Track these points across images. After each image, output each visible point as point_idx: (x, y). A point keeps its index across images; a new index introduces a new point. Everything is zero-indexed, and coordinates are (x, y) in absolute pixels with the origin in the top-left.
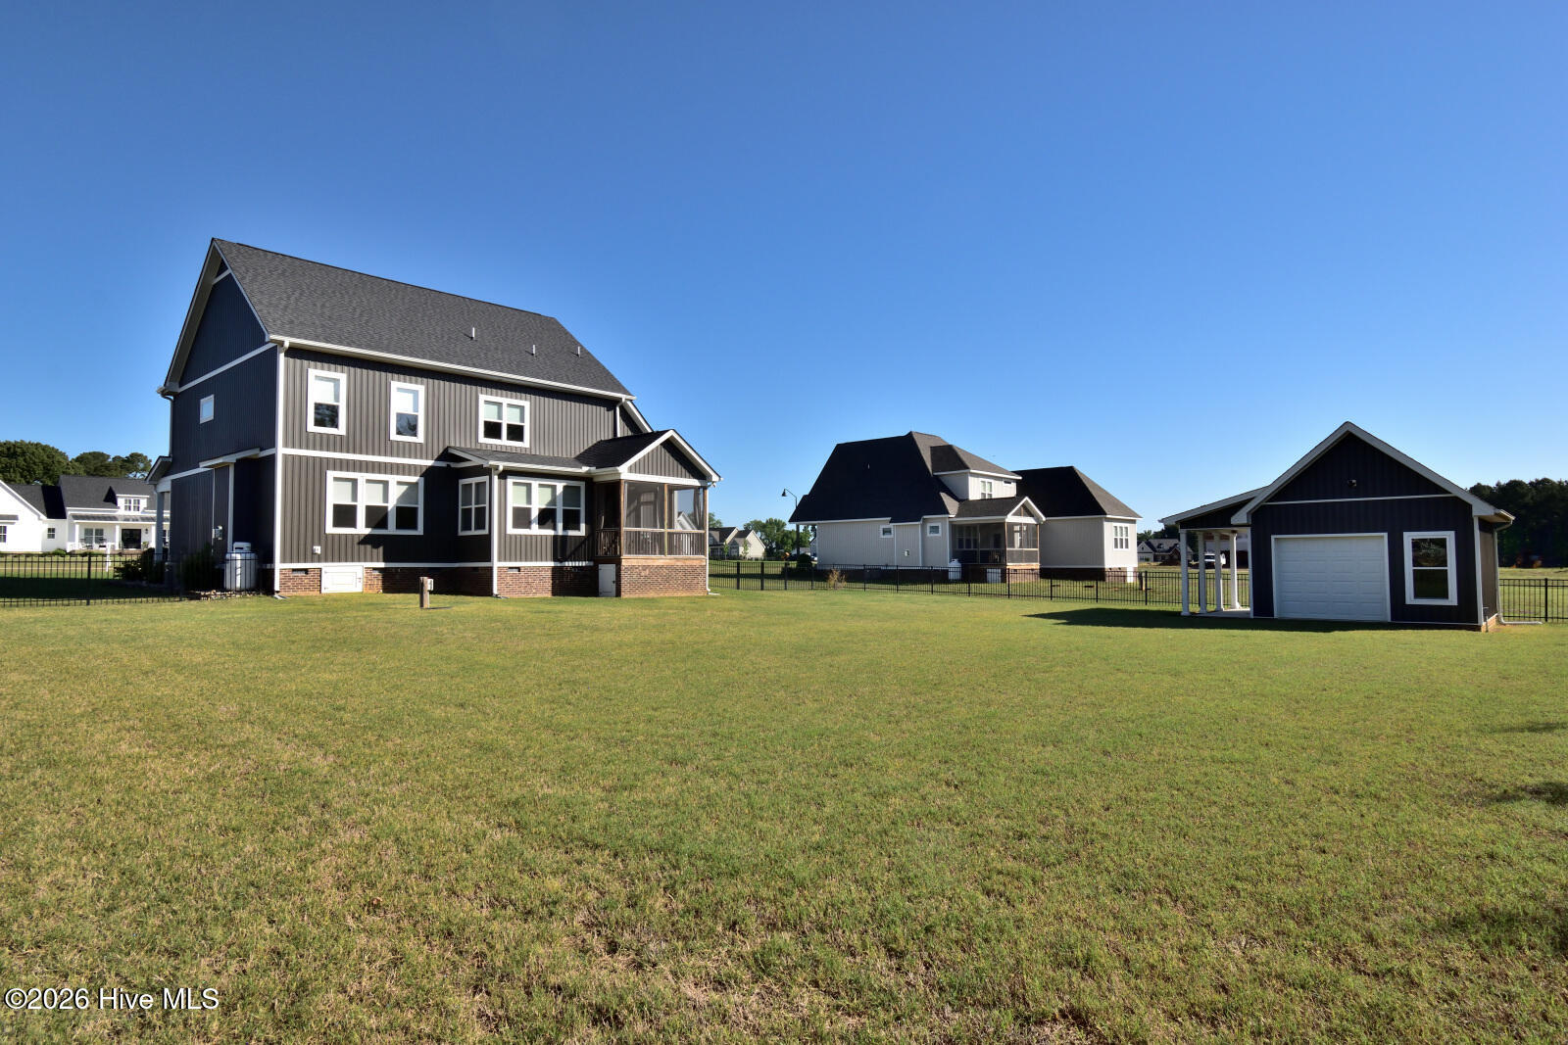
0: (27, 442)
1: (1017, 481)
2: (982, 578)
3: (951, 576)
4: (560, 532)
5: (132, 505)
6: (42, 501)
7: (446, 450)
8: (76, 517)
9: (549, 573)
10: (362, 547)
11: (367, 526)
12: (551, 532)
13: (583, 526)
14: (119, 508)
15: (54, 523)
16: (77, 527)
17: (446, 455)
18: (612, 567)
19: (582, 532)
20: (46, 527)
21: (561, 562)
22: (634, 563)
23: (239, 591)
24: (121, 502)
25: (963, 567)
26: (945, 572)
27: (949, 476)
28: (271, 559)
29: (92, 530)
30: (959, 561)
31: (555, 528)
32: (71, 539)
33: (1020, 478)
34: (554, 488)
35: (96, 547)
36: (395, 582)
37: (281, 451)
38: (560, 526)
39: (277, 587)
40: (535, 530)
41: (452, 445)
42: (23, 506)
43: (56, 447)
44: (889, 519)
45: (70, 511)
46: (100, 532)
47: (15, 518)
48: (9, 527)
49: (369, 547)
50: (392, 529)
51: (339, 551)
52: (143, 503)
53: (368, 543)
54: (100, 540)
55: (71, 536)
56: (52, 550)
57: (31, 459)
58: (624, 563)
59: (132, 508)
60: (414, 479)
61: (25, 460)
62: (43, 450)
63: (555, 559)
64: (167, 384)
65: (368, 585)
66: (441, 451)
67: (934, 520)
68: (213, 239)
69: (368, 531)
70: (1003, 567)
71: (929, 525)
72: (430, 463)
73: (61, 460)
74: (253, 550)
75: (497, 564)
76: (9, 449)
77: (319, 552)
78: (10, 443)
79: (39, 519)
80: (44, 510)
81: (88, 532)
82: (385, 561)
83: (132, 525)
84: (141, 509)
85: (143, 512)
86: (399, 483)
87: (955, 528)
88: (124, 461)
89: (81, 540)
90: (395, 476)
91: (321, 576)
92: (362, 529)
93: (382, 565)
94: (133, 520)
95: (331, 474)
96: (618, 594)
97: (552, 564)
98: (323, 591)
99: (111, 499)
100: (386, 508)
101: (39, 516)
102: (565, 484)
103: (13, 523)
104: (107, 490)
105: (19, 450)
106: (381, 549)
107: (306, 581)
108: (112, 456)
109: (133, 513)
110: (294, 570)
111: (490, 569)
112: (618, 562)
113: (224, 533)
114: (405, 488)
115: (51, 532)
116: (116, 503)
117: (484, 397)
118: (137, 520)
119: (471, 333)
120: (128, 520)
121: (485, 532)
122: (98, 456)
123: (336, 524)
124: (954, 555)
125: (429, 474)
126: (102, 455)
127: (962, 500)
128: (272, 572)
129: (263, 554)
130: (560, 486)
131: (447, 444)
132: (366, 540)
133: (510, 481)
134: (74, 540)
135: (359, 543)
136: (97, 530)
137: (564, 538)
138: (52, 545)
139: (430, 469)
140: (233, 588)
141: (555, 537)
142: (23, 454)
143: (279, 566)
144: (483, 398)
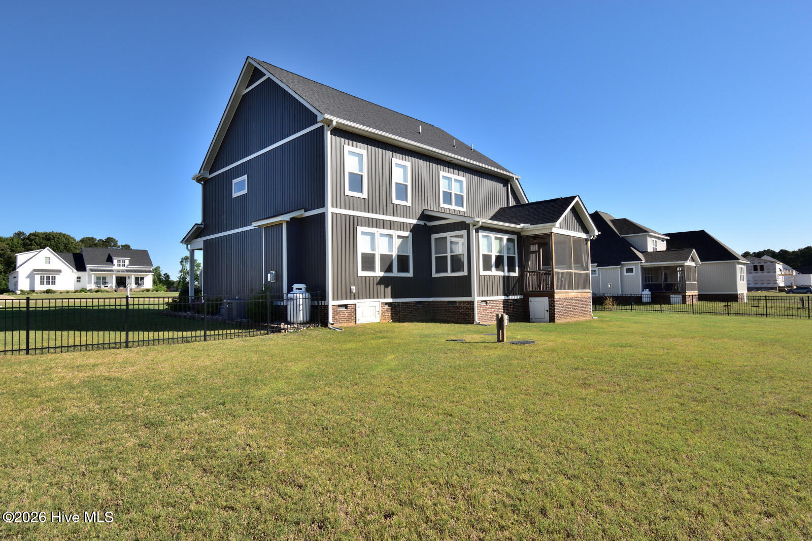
0: (55, 232)
1: (667, 240)
2: (667, 301)
3: (644, 300)
4: (507, 274)
5: (121, 263)
6: (73, 262)
7: (423, 212)
8: (92, 270)
9: (501, 305)
10: (379, 286)
11: (381, 271)
12: (501, 274)
13: (517, 268)
14: (114, 265)
15: (80, 274)
16: (93, 276)
17: (424, 216)
18: (545, 301)
19: (516, 274)
20: (76, 276)
21: (508, 296)
22: (563, 296)
23: (303, 324)
24: (115, 262)
25: (652, 294)
26: (641, 297)
27: (632, 237)
28: (324, 297)
29: (100, 278)
30: (649, 291)
31: (503, 271)
32: (90, 282)
33: (669, 238)
34: (501, 240)
35: (102, 287)
36: (399, 314)
37: (331, 210)
38: (506, 268)
39: (331, 320)
40: (494, 272)
41: (426, 208)
42: (63, 264)
43: (69, 234)
44: (596, 264)
45: (88, 267)
46: (104, 278)
47: (60, 271)
48: (57, 276)
49: (383, 286)
50: (395, 273)
51: (366, 290)
52: (127, 262)
53: (383, 284)
54: (105, 283)
55: (89, 281)
56: (79, 288)
57: (58, 241)
58: (556, 296)
59: (121, 265)
60: (406, 234)
61: (54, 241)
62: (64, 236)
63: (505, 294)
64: (202, 172)
65: (383, 317)
66: (420, 213)
67: (629, 264)
68: (248, 57)
69: (381, 274)
70: (684, 294)
71: (625, 268)
72: (414, 221)
73: (73, 241)
74: (307, 290)
75: (477, 299)
76: (46, 236)
77: (354, 291)
78: (47, 233)
79: (73, 272)
80: (74, 266)
81: (98, 278)
82: (393, 297)
83: (121, 274)
84: (126, 265)
85: (127, 267)
86: (399, 237)
87: (645, 270)
88: (104, 241)
89: (95, 283)
90: (396, 231)
91: (355, 310)
92: (379, 273)
93: (390, 300)
94: (122, 272)
95: (360, 229)
96: (552, 319)
97: (503, 298)
98: (358, 322)
99: (110, 260)
100: (392, 255)
101: (72, 270)
102: (507, 237)
103: (59, 274)
104: (107, 255)
105: (51, 237)
106: (390, 288)
107: (347, 314)
108: (97, 240)
109: (122, 268)
110: (340, 306)
111: (472, 303)
112: (551, 296)
113: (279, 277)
114: (400, 240)
115: (79, 278)
116: (112, 262)
117: (444, 173)
118: (124, 272)
119: (419, 130)
120: (119, 272)
121: (465, 273)
122: (91, 239)
123: (364, 269)
124: (645, 287)
125: (415, 230)
126: (93, 238)
127: (644, 252)
128: (326, 308)
129: (317, 293)
130: (505, 237)
131: (424, 208)
132: (383, 281)
133: (481, 234)
134: (91, 284)
135: (377, 284)
136: (103, 278)
137: (508, 277)
138: (80, 286)
139: (415, 225)
140: (295, 321)
141: (504, 277)
142: (54, 238)
143: (332, 303)
144: (442, 173)
